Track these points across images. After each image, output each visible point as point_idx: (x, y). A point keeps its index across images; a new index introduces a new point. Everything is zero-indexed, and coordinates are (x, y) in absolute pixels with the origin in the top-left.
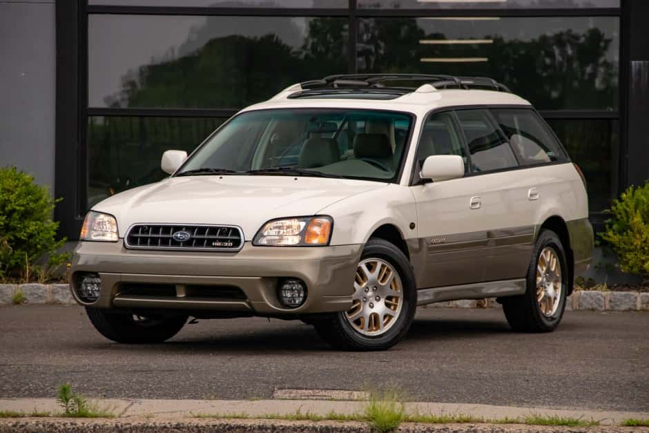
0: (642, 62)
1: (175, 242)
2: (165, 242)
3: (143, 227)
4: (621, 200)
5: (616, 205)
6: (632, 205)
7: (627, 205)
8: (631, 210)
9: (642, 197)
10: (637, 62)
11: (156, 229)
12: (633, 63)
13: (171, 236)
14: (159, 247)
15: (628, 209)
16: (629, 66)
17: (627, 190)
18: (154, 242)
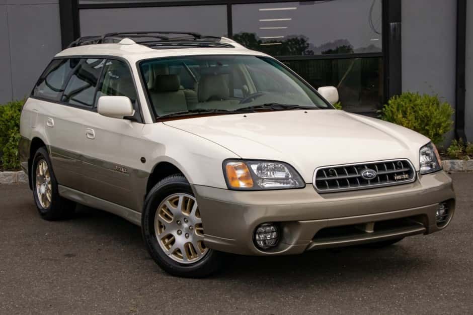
0: (396, 23)
1: (363, 181)
2: (353, 181)
3: (327, 170)
4: (388, 105)
5: (385, 107)
6: (395, 107)
7: (392, 107)
8: (395, 110)
9: (402, 103)
10: (394, 23)
11: (340, 170)
12: (391, 24)
13: (358, 175)
14: (349, 188)
15: (393, 110)
16: (389, 26)
17: (391, 98)
18: (343, 183)
